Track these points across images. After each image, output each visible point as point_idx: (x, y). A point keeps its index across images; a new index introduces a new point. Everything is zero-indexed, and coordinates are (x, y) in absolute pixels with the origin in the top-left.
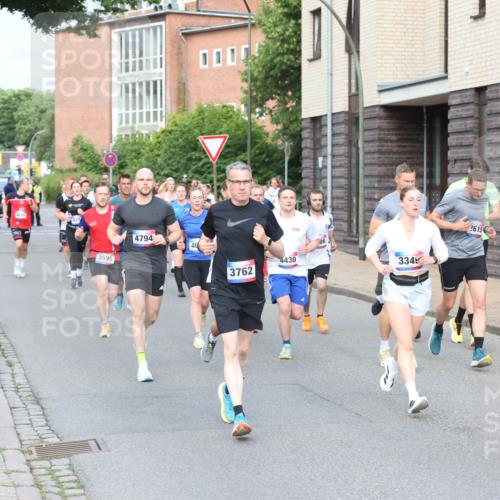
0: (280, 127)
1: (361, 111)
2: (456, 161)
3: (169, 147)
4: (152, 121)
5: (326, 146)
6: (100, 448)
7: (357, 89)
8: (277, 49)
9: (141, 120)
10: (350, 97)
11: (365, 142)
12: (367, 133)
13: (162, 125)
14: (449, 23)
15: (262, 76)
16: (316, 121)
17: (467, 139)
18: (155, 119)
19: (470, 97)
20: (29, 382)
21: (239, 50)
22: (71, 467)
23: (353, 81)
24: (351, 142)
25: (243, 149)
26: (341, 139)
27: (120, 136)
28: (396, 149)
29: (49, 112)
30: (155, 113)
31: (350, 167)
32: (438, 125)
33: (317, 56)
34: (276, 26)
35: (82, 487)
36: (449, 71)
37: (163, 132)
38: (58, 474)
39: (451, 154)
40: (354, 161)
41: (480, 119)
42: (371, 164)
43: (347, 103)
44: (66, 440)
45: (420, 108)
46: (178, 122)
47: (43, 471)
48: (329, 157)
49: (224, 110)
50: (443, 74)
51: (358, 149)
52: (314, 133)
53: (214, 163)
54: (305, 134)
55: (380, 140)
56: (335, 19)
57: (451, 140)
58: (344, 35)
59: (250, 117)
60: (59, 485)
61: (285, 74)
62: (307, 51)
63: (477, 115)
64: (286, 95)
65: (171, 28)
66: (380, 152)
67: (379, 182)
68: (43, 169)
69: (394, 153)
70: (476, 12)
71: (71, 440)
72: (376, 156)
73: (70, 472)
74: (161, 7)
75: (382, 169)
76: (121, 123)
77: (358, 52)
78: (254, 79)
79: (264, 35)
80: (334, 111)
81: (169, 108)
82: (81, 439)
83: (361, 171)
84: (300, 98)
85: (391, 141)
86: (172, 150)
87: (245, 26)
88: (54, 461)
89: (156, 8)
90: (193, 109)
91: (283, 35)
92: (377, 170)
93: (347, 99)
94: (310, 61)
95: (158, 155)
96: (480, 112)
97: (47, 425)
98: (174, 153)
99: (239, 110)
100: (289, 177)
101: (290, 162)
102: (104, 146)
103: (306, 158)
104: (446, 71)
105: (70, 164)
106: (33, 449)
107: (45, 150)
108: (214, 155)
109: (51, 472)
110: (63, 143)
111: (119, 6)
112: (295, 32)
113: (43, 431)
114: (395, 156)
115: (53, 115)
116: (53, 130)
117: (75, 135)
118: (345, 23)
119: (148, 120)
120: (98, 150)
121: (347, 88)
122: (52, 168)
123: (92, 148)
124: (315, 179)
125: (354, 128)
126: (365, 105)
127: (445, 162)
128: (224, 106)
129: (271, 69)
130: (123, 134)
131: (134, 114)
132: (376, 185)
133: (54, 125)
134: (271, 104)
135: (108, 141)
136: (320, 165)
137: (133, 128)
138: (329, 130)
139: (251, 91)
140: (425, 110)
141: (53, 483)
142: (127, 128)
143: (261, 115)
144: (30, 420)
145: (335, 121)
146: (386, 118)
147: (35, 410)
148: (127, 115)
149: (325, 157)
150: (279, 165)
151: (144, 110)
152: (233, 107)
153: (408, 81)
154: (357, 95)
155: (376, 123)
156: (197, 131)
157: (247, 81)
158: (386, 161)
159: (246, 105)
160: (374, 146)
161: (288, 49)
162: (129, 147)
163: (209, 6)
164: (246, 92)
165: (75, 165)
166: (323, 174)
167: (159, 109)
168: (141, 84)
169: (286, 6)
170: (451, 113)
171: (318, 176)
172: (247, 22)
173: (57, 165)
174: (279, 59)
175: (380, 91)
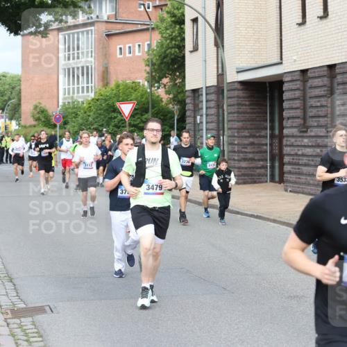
0: (171, 96)
1: (225, 85)
2: (288, 118)
3: (97, 110)
4: (85, 93)
5: (202, 109)
6: (52, 311)
7: (223, 70)
8: (168, 44)
9: (78, 92)
10: (218, 76)
11: (228, 106)
12: (230, 100)
13: (92, 95)
14: (283, 27)
15: (159, 62)
16: (195, 91)
17: (296, 104)
18: (88, 91)
19: (297, 76)
20: (5, 268)
21: (144, 45)
22: (33, 323)
23: (220, 65)
24: (219, 106)
25: (146, 111)
26: (212, 104)
27: (64, 103)
28: (249, 111)
29: (17, 88)
30: (88, 87)
31: (218, 122)
32: (276, 94)
33: (195, 49)
34: (167, 29)
35: (41, 336)
36: (284, 59)
37: (93, 100)
38: (25, 328)
39: (285, 114)
40: (221, 118)
41: (304, 91)
42: (232, 121)
43: (216, 80)
44: (30, 306)
45: (265, 83)
46: (102, 93)
47: (15, 326)
48: (204, 116)
49: (134, 85)
50: (279, 61)
51: (223, 110)
52: (194, 100)
53: (127, 120)
54: (188, 101)
55: (238, 104)
56: (207, 25)
57: (285, 105)
58: (213, 35)
59: (151, 90)
60: (26, 335)
61: (174, 61)
62: (189, 45)
63: (302, 88)
64: (175, 75)
65: (98, 31)
66: (238, 112)
67: (238, 132)
68: (14, 126)
69: (248, 113)
70: (300, 21)
71: (33, 306)
72: (236, 115)
73: (33, 327)
74: (92, 18)
75: (240, 124)
76: (65, 94)
77: (223, 46)
78: (153, 64)
79: (160, 35)
80: (207, 85)
81: (96, 84)
82: (40, 305)
83: (226, 125)
84: (184, 77)
85: (246, 105)
86: (99, 112)
87: (147, 29)
88: (22, 319)
89: (88, 18)
90: (112, 85)
91: (171, 35)
92: (237, 125)
93: (216, 77)
94: (191, 52)
95: (89, 116)
96: (304, 86)
97: (17, 296)
98: (100, 114)
99: (143, 85)
100: (177, 129)
101: (178, 120)
102: (54, 110)
103: (189, 116)
104: (281, 59)
105: (32, 122)
106: (9, 312)
107: (15, 113)
108: (127, 115)
109: (20, 326)
110: (27, 108)
111: (64, 17)
112: (180, 33)
113: (15, 299)
114: (248, 115)
115: (20, 90)
116: (20, 100)
117: (35, 103)
118: (214, 27)
119: (83, 92)
120: (50, 112)
121: (216, 70)
122: (19, 125)
123: (46, 111)
124: (195, 131)
125: (221, 96)
126: (228, 81)
127: (281, 119)
128: (133, 82)
129: (164, 58)
130: (66, 101)
131: (74, 89)
132: (236, 134)
133: (20, 96)
134: (165, 81)
135: (56, 106)
136: (198, 122)
137: (72, 97)
138: (204, 98)
139: (152, 72)
140: (268, 85)
141: (22, 333)
142: (69, 98)
143: (158, 88)
144: (6, 292)
145: (208, 92)
146: (242, 90)
147: (9, 285)
148: (69, 89)
149: (202, 116)
150: (171, 122)
151: (80, 86)
152: (140, 83)
153: (256, 66)
154: (222, 75)
155: (236, 93)
156: (115, 99)
157: (148, 65)
158: (242, 118)
159: (148, 82)
160: (235, 109)
161: (175, 44)
162: (70, 110)
163: (124, 16)
164: (148, 73)
165: (34, 123)
166: (200, 128)
167: (90, 85)
168: (78, 68)
169: (173, 17)
170: (285, 87)
171: (197, 129)
172: (149, 27)
173: (22, 123)
174: (169, 51)
175: (238, 72)
